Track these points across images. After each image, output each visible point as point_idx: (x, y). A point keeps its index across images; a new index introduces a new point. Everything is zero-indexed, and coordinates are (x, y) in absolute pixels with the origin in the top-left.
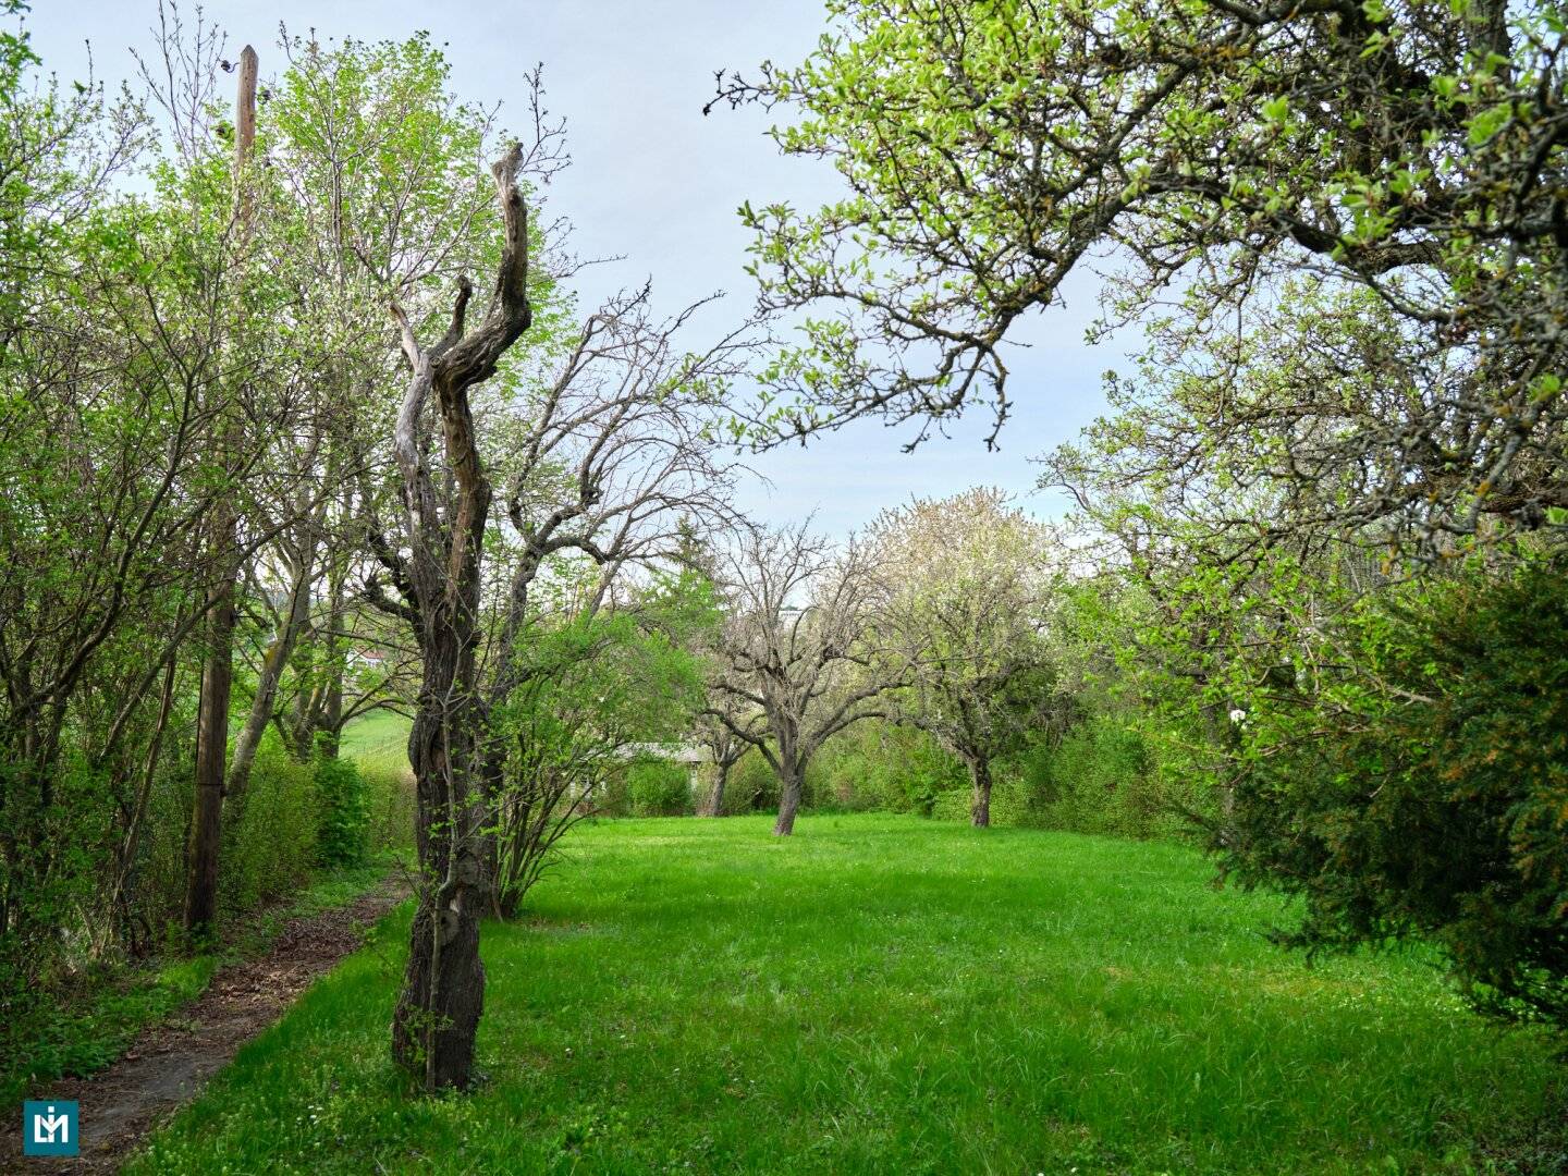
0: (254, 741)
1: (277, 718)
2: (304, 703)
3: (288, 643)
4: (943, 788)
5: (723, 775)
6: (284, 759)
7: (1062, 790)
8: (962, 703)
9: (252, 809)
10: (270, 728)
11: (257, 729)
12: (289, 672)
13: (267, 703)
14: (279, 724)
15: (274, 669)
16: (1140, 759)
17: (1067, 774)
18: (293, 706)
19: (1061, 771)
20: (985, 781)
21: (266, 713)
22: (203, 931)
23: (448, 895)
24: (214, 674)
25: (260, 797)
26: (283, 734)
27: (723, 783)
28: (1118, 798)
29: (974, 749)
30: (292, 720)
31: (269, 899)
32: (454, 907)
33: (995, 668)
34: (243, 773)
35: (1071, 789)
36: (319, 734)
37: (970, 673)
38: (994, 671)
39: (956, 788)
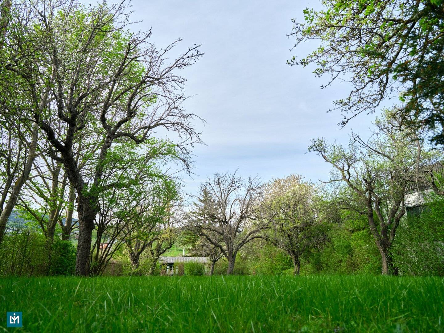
4: (285, 269)
5: (213, 265)
7: (324, 265)
8: (289, 236)
16: (350, 251)
17: (325, 259)
19: (323, 259)
20: (298, 263)
27: (213, 268)
28: (343, 264)
29: (294, 252)
33: (299, 223)
35: (327, 265)
37: (291, 225)
38: (299, 224)
39: (289, 269)
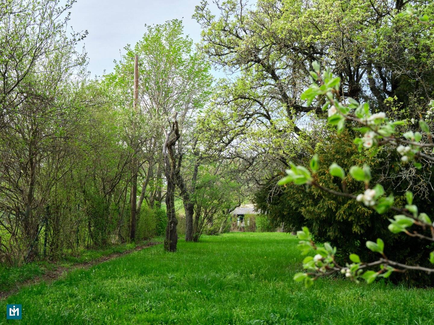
0: (141, 202)
1: (146, 198)
2: (152, 194)
3: (148, 180)
6: (147, 208)
9: (141, 217)
10: (144, 200)
11: (142, 200)
12: (148, 187)
13: (144, 194)
14: (146, 199)
15: (145, 187)
18: (149, 195)
21: (144, 197)
22: (133, 240)
23: (171, 223)
24: (134, 188)
25: (142, 216)
26: (147, 202)
30: (149, 198)
31: (145, 239)
32: (172, 225)
34: (139, 209)
36: (156, 202)
